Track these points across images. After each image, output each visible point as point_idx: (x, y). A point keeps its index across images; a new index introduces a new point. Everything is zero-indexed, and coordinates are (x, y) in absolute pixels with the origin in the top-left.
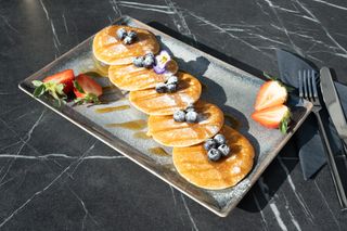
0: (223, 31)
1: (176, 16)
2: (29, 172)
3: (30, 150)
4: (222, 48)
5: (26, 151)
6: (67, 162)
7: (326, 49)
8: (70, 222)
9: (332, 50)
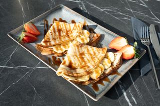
0: (102, 10)
1: (80, 3)
2: (10, 74)
3: (10, 64)
4: (102, 18)
5: (8, 64)
6: (28, 70)
7: (151, 19)
8: (28, 97)
9: (153, 20)
